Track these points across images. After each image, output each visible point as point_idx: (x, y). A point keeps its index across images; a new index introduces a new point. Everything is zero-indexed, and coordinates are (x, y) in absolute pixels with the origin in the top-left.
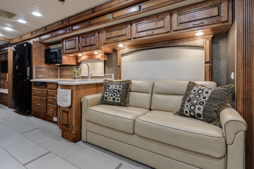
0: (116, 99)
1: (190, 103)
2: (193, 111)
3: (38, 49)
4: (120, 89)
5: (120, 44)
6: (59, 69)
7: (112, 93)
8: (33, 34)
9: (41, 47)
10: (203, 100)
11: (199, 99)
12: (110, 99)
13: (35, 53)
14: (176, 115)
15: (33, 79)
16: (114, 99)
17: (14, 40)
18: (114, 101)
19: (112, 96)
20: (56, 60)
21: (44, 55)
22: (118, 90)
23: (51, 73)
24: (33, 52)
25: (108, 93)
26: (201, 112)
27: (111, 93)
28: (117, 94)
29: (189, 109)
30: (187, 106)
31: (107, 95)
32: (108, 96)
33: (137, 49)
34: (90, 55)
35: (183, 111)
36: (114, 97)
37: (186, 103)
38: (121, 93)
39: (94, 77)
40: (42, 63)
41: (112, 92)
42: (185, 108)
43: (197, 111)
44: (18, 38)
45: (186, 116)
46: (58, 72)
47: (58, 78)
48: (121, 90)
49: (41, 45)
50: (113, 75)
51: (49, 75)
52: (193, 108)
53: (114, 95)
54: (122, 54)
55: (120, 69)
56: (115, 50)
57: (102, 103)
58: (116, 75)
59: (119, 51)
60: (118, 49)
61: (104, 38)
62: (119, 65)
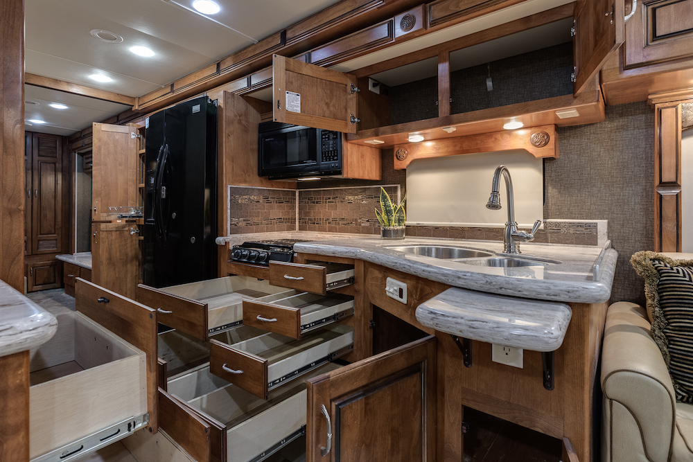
3: (240, 122)
6: (297, 194)
8: (222, 67)
9: (246, 114)
13: (231, 138)
15: (224, 233)
17: (146, 100)
20: (310, 163)
21: (255, 146)
23: (277, 212)
24: (224, 134)
34: (461, 137)
39: (479, 229)
40: (249, 176)
44: (160, 89)
46: (294, 207)
47: (293, 229)
49: (247, 109)
50: (602, 225)
51: (271, 217)
54: (688, 125)
55: (678, 196)
56: (616, 107)
57: (684, 394)
58: (619, 227)
59: (668, 107)
60: (657, 100)
61: (633, 38)
62: (668, 176)
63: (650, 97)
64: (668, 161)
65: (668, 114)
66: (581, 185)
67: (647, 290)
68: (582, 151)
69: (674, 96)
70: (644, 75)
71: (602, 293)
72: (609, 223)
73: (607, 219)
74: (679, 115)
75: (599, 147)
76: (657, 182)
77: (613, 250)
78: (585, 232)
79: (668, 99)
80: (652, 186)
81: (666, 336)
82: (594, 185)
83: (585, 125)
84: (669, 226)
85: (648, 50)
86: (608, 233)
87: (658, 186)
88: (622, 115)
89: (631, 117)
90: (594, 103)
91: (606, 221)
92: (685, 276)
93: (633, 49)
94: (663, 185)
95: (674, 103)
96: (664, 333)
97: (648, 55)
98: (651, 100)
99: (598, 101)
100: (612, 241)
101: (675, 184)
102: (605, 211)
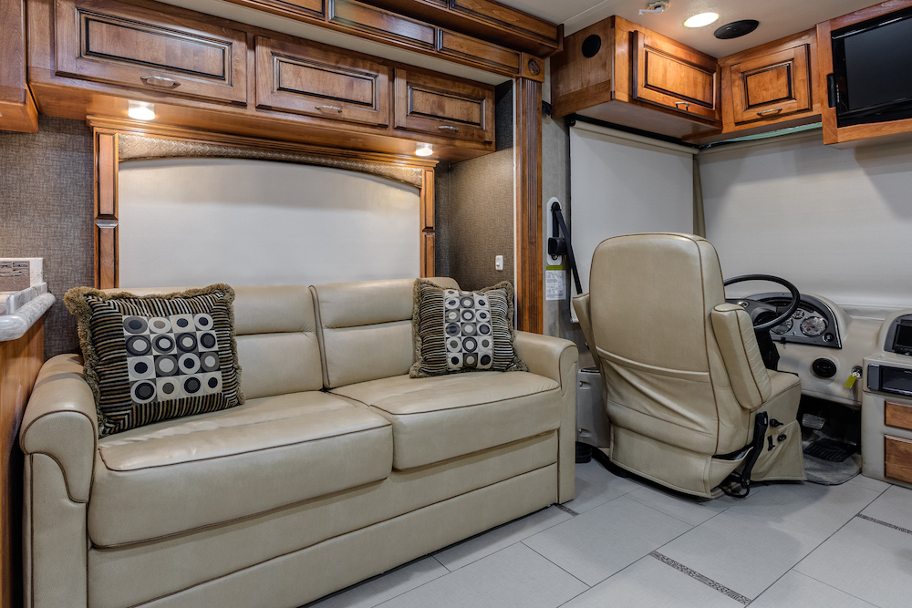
0: (204, 379)
1: (460, 335)
2: (472, 353)
4: (206, 329)
5: (138, 106)
7: (176, 357)
10: (483, 322)
11: (474, 321)
12: (169, 388)
14: (420, 377)
16: (192, 385)
18: (193, 395)
19: (177, 372)
22: (199, 335)
25: (148, 360)
26: (489, 351)
27: (169, 357)
28: (200, 355)
29: (461, 351)
30: (454, 344)
31: (150, 374)
32: (158, 375)
33: (216, 149)
35: (445, 361)
36: (191, 373)
37: (447, 338)
38: (216, 348)
41: (175, 351)
42: (448, 351)
43: (481, 351)
45: (454, 372)
48: (213, 333)
50: (36, 264)
52: (470, 345)
53: (189, 364)
54: (124, 157)
55: (115, 230)
56: (52, 119)
57: (112, 426)
58: (56, 266)
59: (106, 134)
60: (97, 123)
61: (65, 41)
62: (106, 208)
63: (88, 117)
64: (106, 193)
65: (105, 140)
66: (7, 212)
67: (79, 329)
68: (8, 166)
69: (112, 123)
70: (77, 89)
71: (15, 326)
72: (44, 262)
73: (42, 256)
74: (116, 145)
75: (31, 165)
76: (96, 215)
77: (49, 294)
78: (14, 273)
79: (106, 125)
80: (92, 219)
81: (98, 373)
82: (25, 213)
83: (13, 133)
84: (107, 262)
85: (81, 63)
86: (44, 273)
87: (97, 218)
88: (59, 131)
89: (69, 136)
90: (19, 104)
91: (41, 259)
92: (115, 308)
93: (66, 55)
94: (102, 217)
95: (112, 131)
96: (95, 370)
97: (82, 68)
98: (89, 120)
99: (25, 103)
100: (48, 283)
101: (112, 217)
102: (39, 246)
